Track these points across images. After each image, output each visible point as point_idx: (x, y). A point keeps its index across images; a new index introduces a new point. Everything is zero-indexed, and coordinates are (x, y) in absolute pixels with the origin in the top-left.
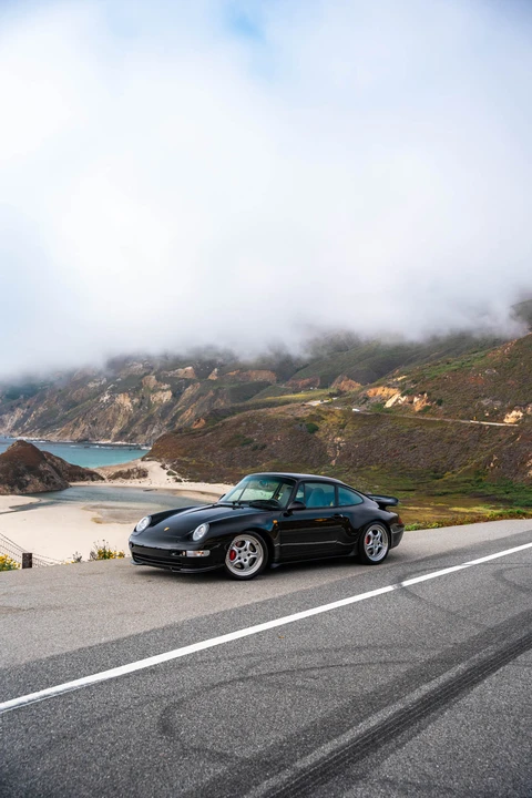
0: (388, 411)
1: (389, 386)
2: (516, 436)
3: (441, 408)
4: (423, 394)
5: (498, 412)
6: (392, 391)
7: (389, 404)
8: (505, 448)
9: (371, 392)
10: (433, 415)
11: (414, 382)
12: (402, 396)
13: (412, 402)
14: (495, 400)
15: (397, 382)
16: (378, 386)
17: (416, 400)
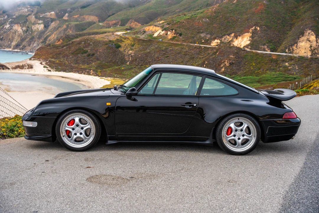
0: (155, 38)
1: (156, 26)
2: (216, 52)
3: (181, 37)
4: (172, 30)
5: (208, 40)
6: (157, 28)
7: (156, 35)
8: (211, 57)
9: (147, 28)
10: (177, 41)
11: (168, 24)
12: (162, 31)
13: (167, 34)
14: (207, 34)
15: (160, 24)
16: (150, 25)
17: (169, 33)
